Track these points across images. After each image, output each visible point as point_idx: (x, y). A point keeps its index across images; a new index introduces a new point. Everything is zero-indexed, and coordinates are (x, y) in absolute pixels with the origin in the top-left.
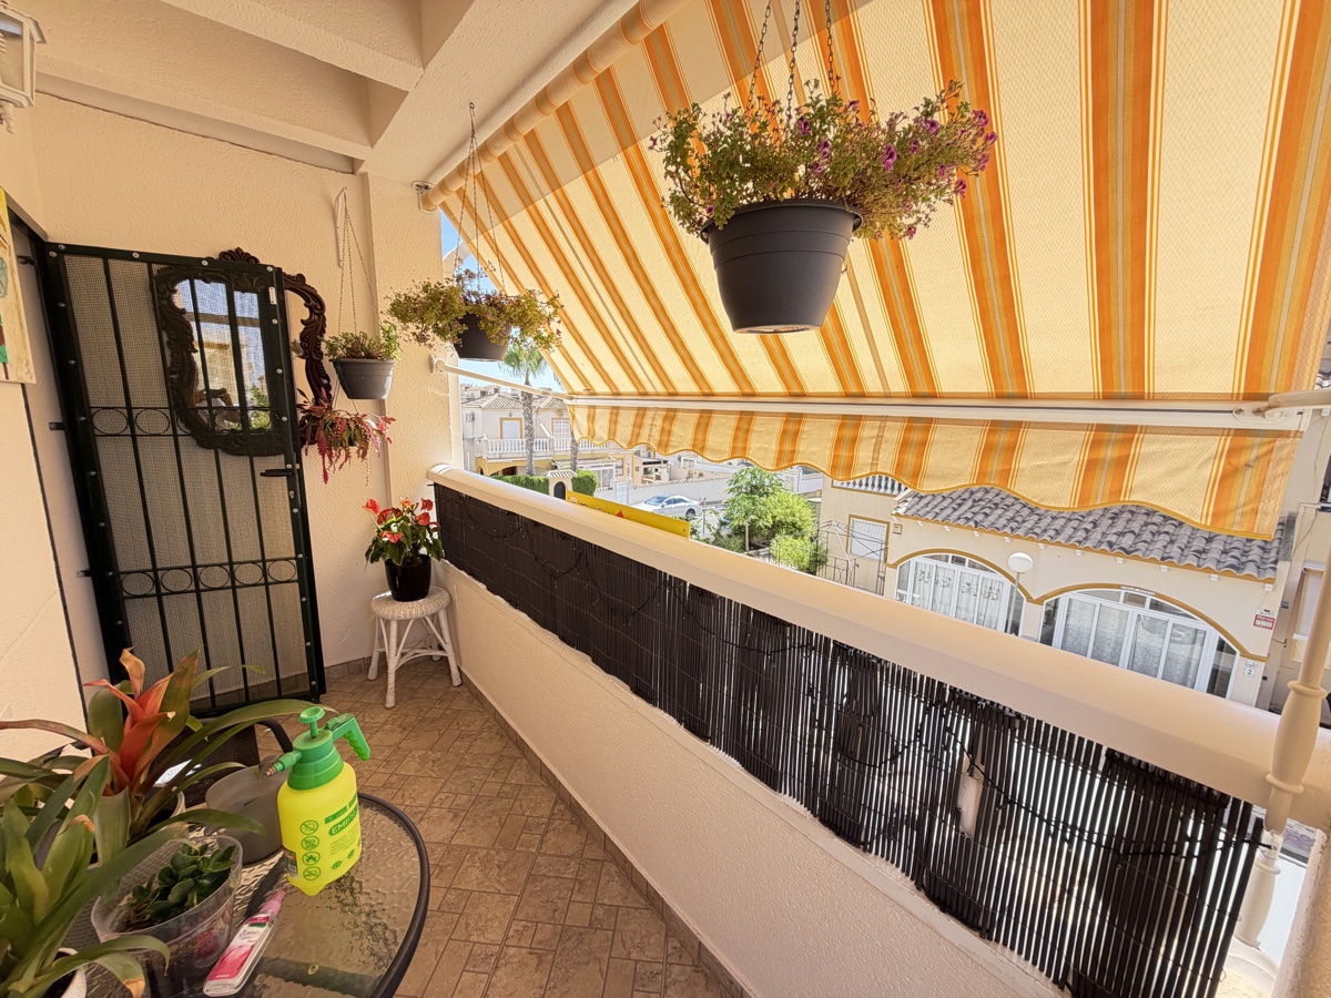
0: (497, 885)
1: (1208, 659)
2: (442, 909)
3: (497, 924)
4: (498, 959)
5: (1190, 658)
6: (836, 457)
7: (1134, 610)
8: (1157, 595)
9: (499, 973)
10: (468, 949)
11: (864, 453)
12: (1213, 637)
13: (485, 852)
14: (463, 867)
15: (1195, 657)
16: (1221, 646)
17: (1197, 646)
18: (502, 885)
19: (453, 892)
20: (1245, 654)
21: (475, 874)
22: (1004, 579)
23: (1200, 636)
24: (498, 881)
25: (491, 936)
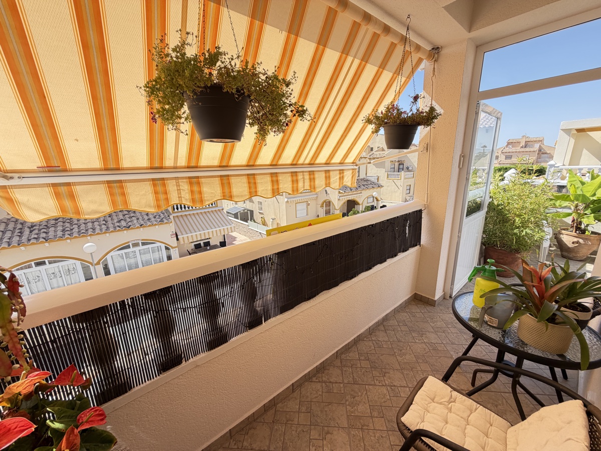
0: (363, 396)
1: (164, 254)
2: (382, 415)
3: (380, 391)
4: (392, 386)
5: (160, 257)
6: (293, 187)
7: (137, 249)
8: (143, 240)
9: (396, 384)
10: (393, 398)
11: (301, 184)
12: (163, 246)
13: (348, 407)
14: (359, 414)
15: (161, 255)
16: (167, 248)
17: (160, 252)
18: (362, 393)
19: (373, 414)
20: (173, 248)
21: (361, 408)
22: (74, 261)
23: (159, 248)
24: (361, 396)
25: (385, 391)
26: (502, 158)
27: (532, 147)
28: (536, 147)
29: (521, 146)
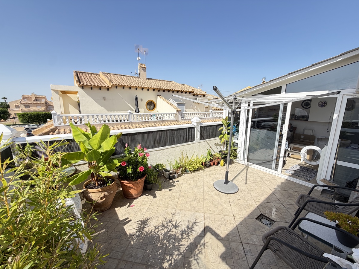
26: (22, 107)
27: (41, 101)
28: (43, 101)
29: (33, 100)
